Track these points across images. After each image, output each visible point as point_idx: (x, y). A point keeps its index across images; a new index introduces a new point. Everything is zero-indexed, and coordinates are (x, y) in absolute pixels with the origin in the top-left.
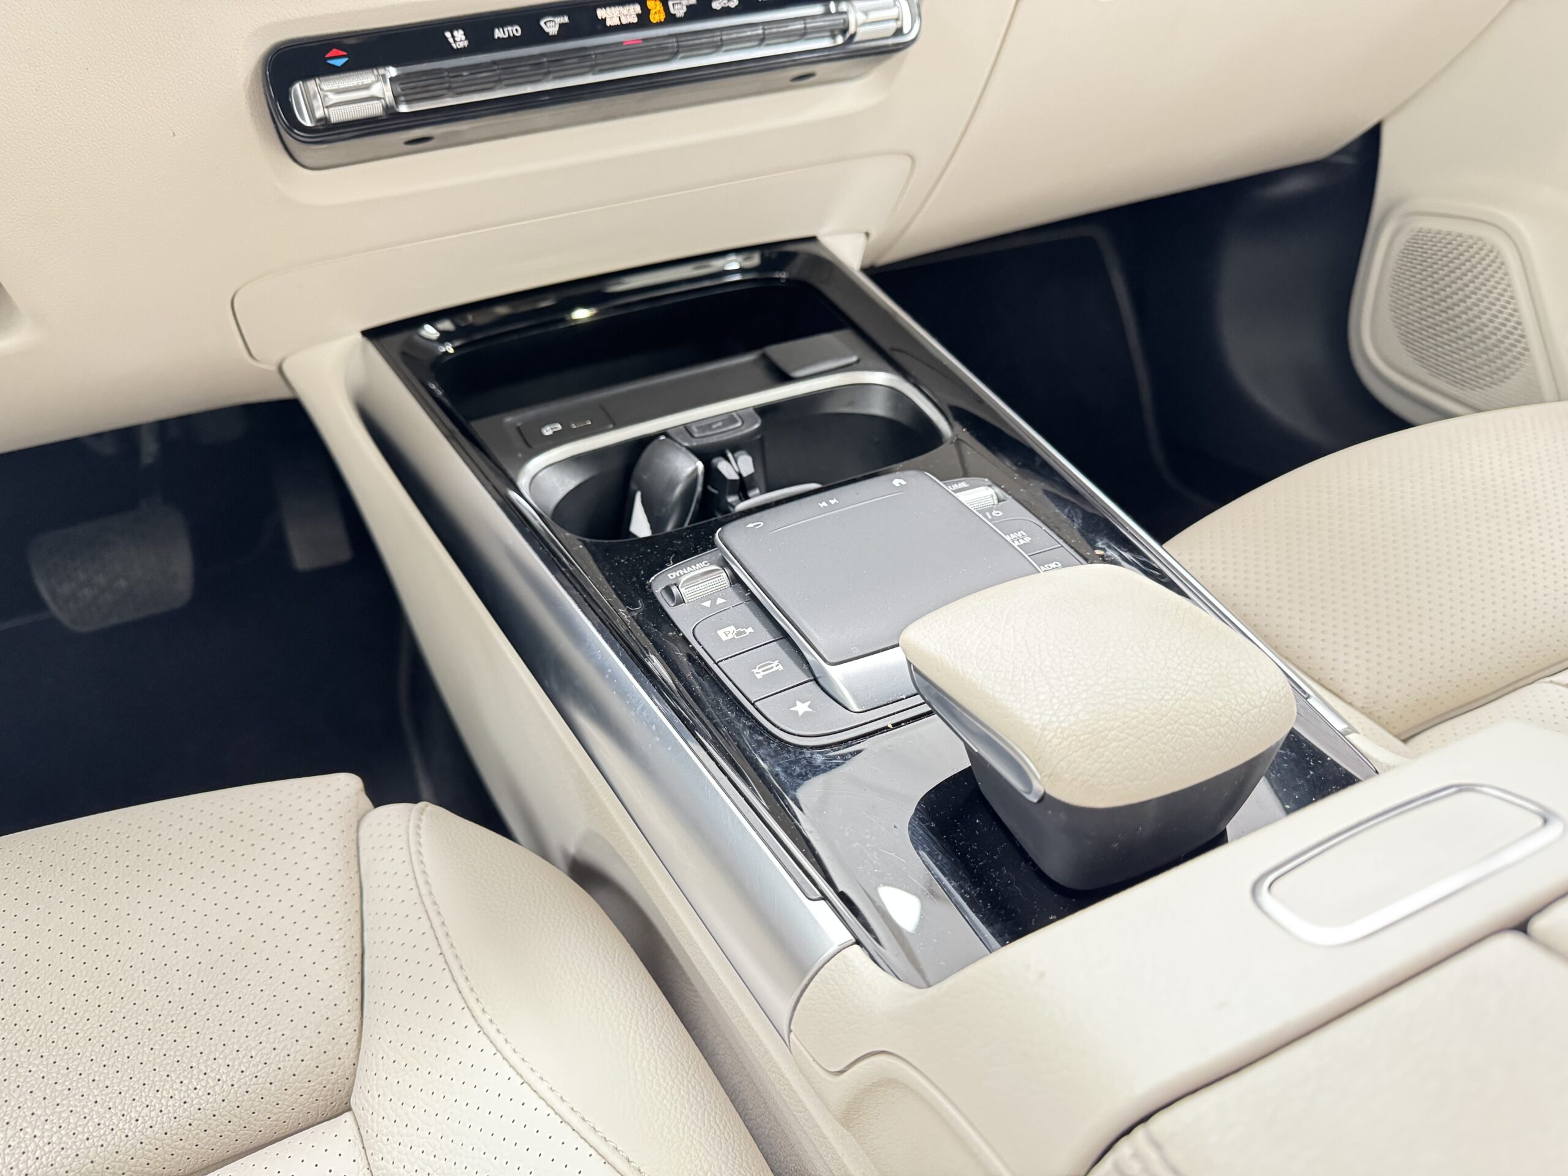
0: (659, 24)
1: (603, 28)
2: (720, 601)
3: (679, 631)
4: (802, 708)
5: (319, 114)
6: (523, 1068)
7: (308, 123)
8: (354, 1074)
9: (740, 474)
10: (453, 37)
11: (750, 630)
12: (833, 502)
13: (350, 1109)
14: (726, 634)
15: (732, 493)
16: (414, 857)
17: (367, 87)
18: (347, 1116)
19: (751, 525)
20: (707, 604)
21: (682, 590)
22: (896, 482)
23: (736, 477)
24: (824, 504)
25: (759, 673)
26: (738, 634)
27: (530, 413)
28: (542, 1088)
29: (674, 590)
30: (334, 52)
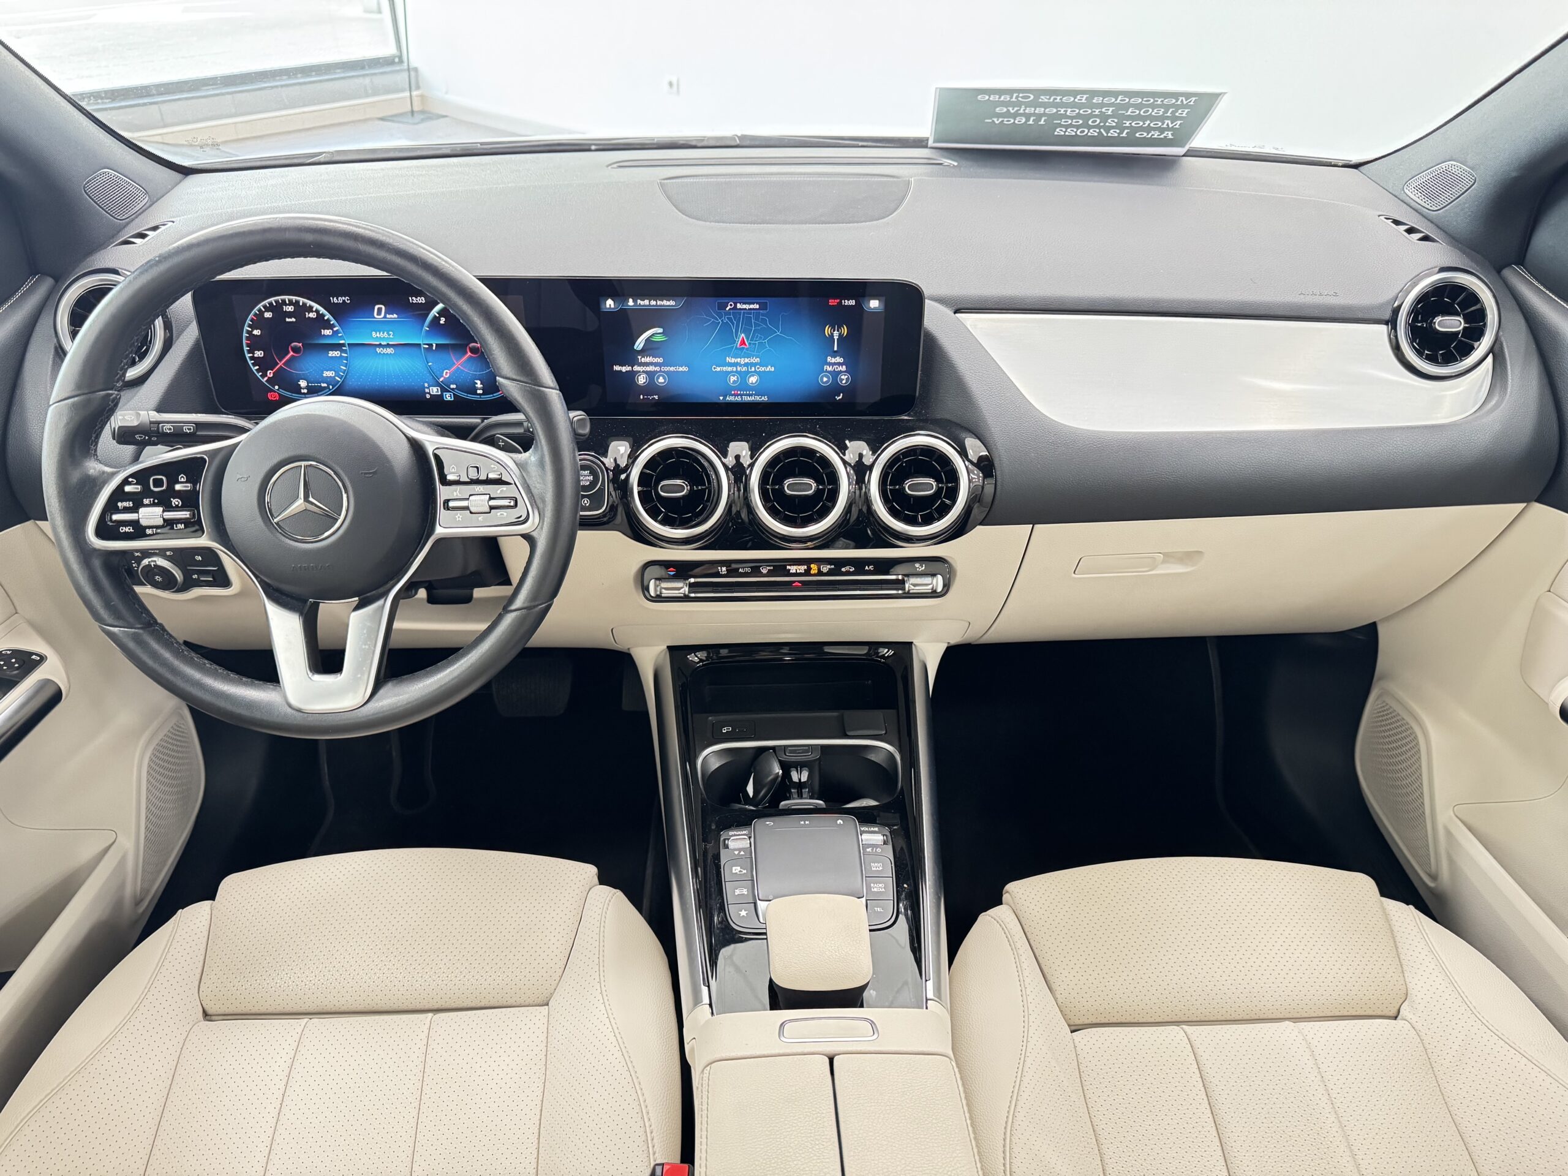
0: (814, 575)
1: (788, 574)
2: (742, 853)
3: (720, 862)
4: (743, 913)
5: (658, 593)
6: (610, 1012)
7: (652, 593)
8: (554, 992)
9: (800, 780)
10: (721, 569)
11: (745, 871)
12: (807, 822)
13: (547, 1005)
14: (736, 869)
15: (794, 788)
16: (604, 913)
17: (679, 589)
18: (546, 1007)
19: (768, 823)
20: (736, 853)
21: (729, 843)
22: (840, 822)
23: (798, 781)
24: (803, 823)
25: (737, 892)
26: (740, 871)
27: (722, 717)
28: (613, 1022)
29: (727, 842)
30: (672, 569)
